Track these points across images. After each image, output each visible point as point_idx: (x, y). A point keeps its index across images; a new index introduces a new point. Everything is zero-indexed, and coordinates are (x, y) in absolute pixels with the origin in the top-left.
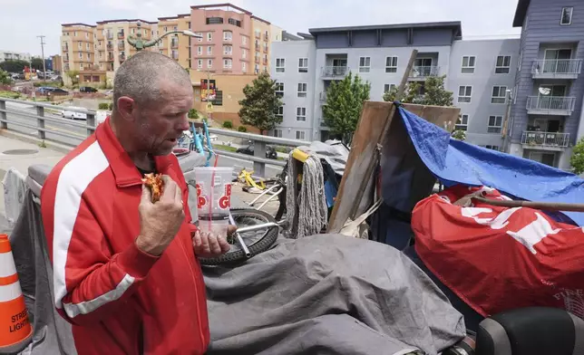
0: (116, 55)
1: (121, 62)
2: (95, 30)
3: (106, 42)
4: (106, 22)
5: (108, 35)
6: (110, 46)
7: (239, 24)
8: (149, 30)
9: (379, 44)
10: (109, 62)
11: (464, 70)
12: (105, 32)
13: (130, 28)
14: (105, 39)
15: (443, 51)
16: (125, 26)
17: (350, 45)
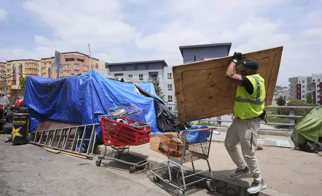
0: (18, 77)
1: (20, 80)
2: (6, 65)
3: (12, 71)
4: (12, 61)
5: (13, 67)
6: (14, 72)
7: (82, 61)
8: (37, 64)
9: (135, 69)
10: (13, 81)
11: (168, 78)
12: (12, 66)
13: (26, 64)
14: (12, 69)
15: (160, 71)
16: (23, 63)
17: (124, 70)
